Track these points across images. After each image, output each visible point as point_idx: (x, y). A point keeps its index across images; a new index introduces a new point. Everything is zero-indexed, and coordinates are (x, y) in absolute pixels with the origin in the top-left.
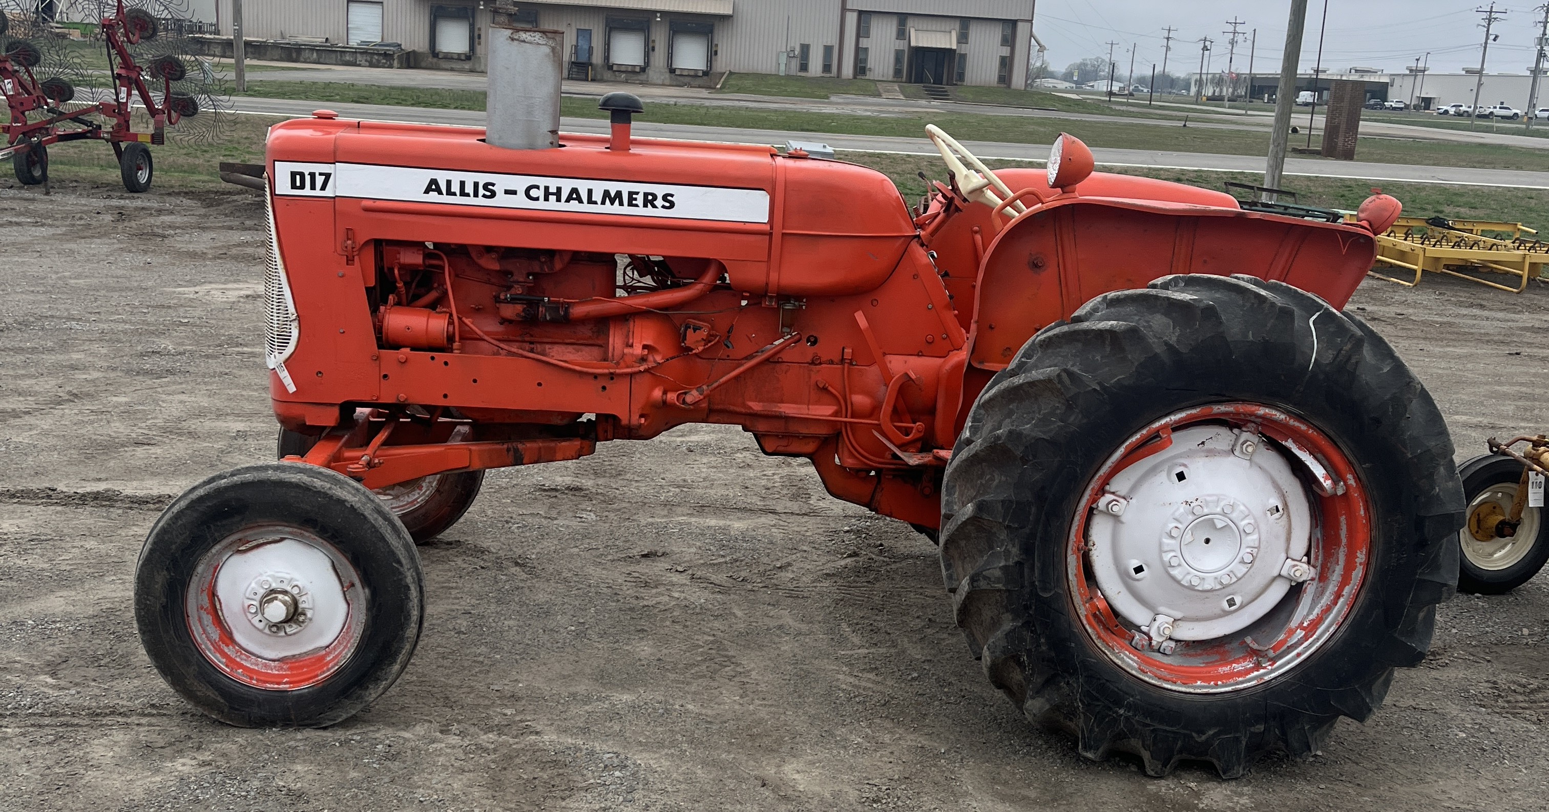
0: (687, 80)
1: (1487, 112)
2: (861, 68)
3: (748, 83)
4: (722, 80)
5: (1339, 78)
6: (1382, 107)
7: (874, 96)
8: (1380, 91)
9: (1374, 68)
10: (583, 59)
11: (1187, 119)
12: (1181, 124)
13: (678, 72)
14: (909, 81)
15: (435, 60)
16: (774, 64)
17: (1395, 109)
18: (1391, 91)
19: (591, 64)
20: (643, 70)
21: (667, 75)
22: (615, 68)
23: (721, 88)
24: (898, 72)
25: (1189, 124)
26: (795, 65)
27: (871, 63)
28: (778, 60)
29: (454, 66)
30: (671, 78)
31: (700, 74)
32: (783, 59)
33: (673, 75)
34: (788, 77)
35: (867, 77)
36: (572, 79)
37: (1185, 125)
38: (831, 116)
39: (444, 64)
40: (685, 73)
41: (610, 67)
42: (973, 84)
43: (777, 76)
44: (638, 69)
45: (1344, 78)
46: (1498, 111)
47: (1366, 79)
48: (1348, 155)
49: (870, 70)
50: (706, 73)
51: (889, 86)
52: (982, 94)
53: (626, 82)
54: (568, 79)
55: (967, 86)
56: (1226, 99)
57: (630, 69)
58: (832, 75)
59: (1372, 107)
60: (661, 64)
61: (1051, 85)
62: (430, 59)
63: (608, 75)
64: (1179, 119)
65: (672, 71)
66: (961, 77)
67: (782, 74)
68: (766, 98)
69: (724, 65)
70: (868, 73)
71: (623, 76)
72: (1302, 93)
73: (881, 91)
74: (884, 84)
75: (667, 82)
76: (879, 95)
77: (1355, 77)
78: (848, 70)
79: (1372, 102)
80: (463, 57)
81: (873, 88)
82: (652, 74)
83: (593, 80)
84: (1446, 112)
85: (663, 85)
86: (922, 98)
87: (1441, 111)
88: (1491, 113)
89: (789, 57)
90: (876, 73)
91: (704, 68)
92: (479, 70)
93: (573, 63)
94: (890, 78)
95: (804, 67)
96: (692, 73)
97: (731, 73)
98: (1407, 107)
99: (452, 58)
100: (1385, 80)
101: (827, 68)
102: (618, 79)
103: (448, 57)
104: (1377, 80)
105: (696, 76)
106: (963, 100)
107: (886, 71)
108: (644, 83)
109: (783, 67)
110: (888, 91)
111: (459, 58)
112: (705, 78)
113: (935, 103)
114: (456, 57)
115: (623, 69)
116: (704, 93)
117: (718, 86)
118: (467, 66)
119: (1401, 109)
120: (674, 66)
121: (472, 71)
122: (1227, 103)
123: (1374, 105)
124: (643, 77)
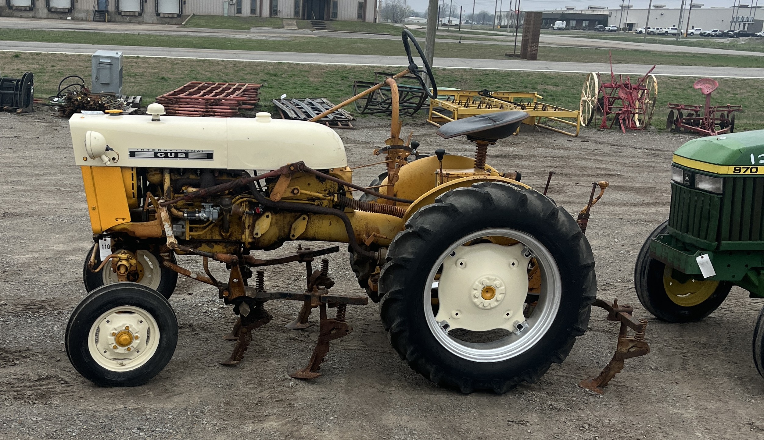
0: (168, 20)
1: (664, 32)
2: (274, 11)
3: (202, 21)
4: (187, 20)
5: (580, 12)
6: (604, 30)
7: (279, 28)
8: (603, 20)
9: (602, 6)
10: (103, 8)
11: (461, 38)
12: (458, 41)
13: (162, 15)
14: (303, 18)
15: (11, 11)
16: (221, 9)
17: (611, 31)
18: (610, 20)
19: (108, 12)
20: (140, 14)
21: (155, 17)
22: (123, 13)
23: (185, 25)
24: (296, 13)
25: (462, 41)
26: (233, 10)
27: (280, 8)
28: (223, 6)
29: (23, 14)
30: (157, 19)
31: (176, 16)
32: (226, 6)
33: (159, 17)
34: (230, 17)
35: (278, 16)
36: (96, 21)
37: (460, 42)
38: (250, 40)
39: (16, 13)
40: (166, 16)
41: (120, 13)
42: (343, 20)
43: (223, 17)
44: (137, 14)
45: (583, 13)
46: (670, 31)
47: (595, 13)
48: (533, 57)
49: (280, 11)
50: (179, 16)
51: (289, 22)
52: (348, 26)
53: (130, 22)
54: (93, 21)
55: (338, 21)
56: (508, 27)
57: (132, 14)
58: (257, 15)
59: (599, 30)
60: (151, 11)
61: (416, 21)
62: (7, 11)
63: (119, 18)
64: (455, 38)
65: (158, 15)
66: (335, 15)
67: (226, 15)
68: (209, 30)
69: (190, 11)
70: (278, 14)
71: (128, 18)
72: (557, 22)
73: (285, 24)
74: (288, 21)
75: (156, 21)
76: (283, 27)
77: (590, 12)
78: (266, 12)
79: (598, 27)
80: (28, 9)
81: (280, 22)
82: (146, 16)
83: (109, 22)
84: (641, 32)
85: (153, 23)
86: (308, 28)
87: (638, 31)
88: (667, 32)
89: (229, 4)
90: (284, 13)
91: (178, 13)
92: (38, 17)
93: (96, 11)
94: (292, 17)
95: (239, 11)
96: (170, 16)
97: (194, 15)
98: (619, 29)
99: (21, 10)
100: (606, 13)
101: (253, 11)
102: (125, 20)
103: (19, 9)
104: (602, 13)
105: (173, 18)
106: (334, 29)
107: (289, 13)
108: (140, 23)
109: (226, 11)
110: (289, 25)
111: (25, 9)
112: (179, 19)
113: (316, 31)
114: (23, 8)
115: (128, 14)
116: (175, 27)
117: (183, 24)
118: (31, 14)
119: (615, 31)
120: (159, 12)
121: (34, 17)
122: (509, 29)
123: (599, 28)
124: (140, 19)
